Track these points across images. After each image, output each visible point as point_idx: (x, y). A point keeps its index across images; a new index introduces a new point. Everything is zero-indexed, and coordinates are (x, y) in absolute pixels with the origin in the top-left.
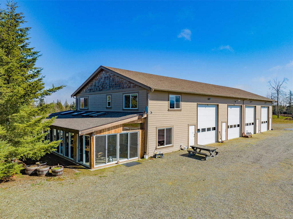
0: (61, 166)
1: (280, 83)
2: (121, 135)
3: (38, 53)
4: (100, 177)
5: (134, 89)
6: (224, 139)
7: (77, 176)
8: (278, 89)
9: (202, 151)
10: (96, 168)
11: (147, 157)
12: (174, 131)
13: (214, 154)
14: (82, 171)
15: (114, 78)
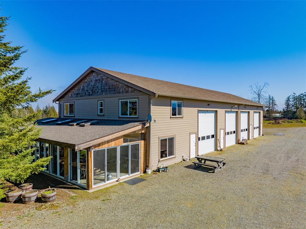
0: (53, 188)
1: (261, 88)
2: (122, 147)
3: (21, 49)
4: (103, 200)
5: (133, 94)
6: (222, 147)
7: (74, 200)
8: (260, 93)
9: (207, 162)
10: (94, 188)
11: (149, 171)
12: (176, 140)
13: (221, 165)
14: (78, 194)
15: (107, 81)
